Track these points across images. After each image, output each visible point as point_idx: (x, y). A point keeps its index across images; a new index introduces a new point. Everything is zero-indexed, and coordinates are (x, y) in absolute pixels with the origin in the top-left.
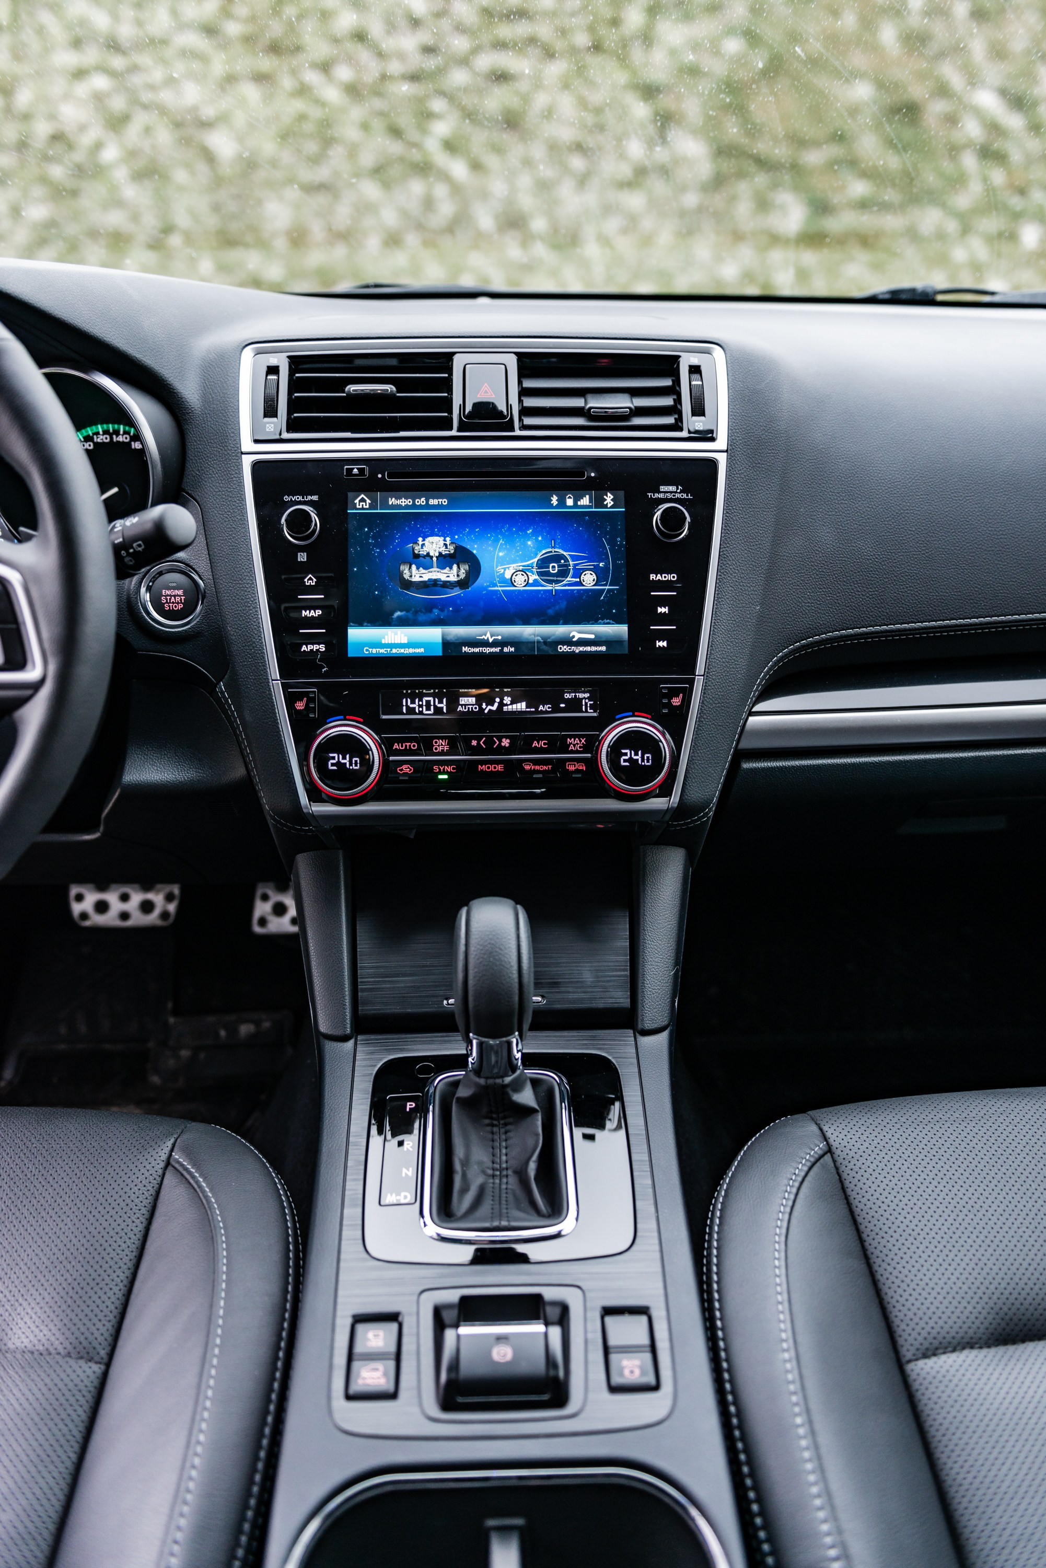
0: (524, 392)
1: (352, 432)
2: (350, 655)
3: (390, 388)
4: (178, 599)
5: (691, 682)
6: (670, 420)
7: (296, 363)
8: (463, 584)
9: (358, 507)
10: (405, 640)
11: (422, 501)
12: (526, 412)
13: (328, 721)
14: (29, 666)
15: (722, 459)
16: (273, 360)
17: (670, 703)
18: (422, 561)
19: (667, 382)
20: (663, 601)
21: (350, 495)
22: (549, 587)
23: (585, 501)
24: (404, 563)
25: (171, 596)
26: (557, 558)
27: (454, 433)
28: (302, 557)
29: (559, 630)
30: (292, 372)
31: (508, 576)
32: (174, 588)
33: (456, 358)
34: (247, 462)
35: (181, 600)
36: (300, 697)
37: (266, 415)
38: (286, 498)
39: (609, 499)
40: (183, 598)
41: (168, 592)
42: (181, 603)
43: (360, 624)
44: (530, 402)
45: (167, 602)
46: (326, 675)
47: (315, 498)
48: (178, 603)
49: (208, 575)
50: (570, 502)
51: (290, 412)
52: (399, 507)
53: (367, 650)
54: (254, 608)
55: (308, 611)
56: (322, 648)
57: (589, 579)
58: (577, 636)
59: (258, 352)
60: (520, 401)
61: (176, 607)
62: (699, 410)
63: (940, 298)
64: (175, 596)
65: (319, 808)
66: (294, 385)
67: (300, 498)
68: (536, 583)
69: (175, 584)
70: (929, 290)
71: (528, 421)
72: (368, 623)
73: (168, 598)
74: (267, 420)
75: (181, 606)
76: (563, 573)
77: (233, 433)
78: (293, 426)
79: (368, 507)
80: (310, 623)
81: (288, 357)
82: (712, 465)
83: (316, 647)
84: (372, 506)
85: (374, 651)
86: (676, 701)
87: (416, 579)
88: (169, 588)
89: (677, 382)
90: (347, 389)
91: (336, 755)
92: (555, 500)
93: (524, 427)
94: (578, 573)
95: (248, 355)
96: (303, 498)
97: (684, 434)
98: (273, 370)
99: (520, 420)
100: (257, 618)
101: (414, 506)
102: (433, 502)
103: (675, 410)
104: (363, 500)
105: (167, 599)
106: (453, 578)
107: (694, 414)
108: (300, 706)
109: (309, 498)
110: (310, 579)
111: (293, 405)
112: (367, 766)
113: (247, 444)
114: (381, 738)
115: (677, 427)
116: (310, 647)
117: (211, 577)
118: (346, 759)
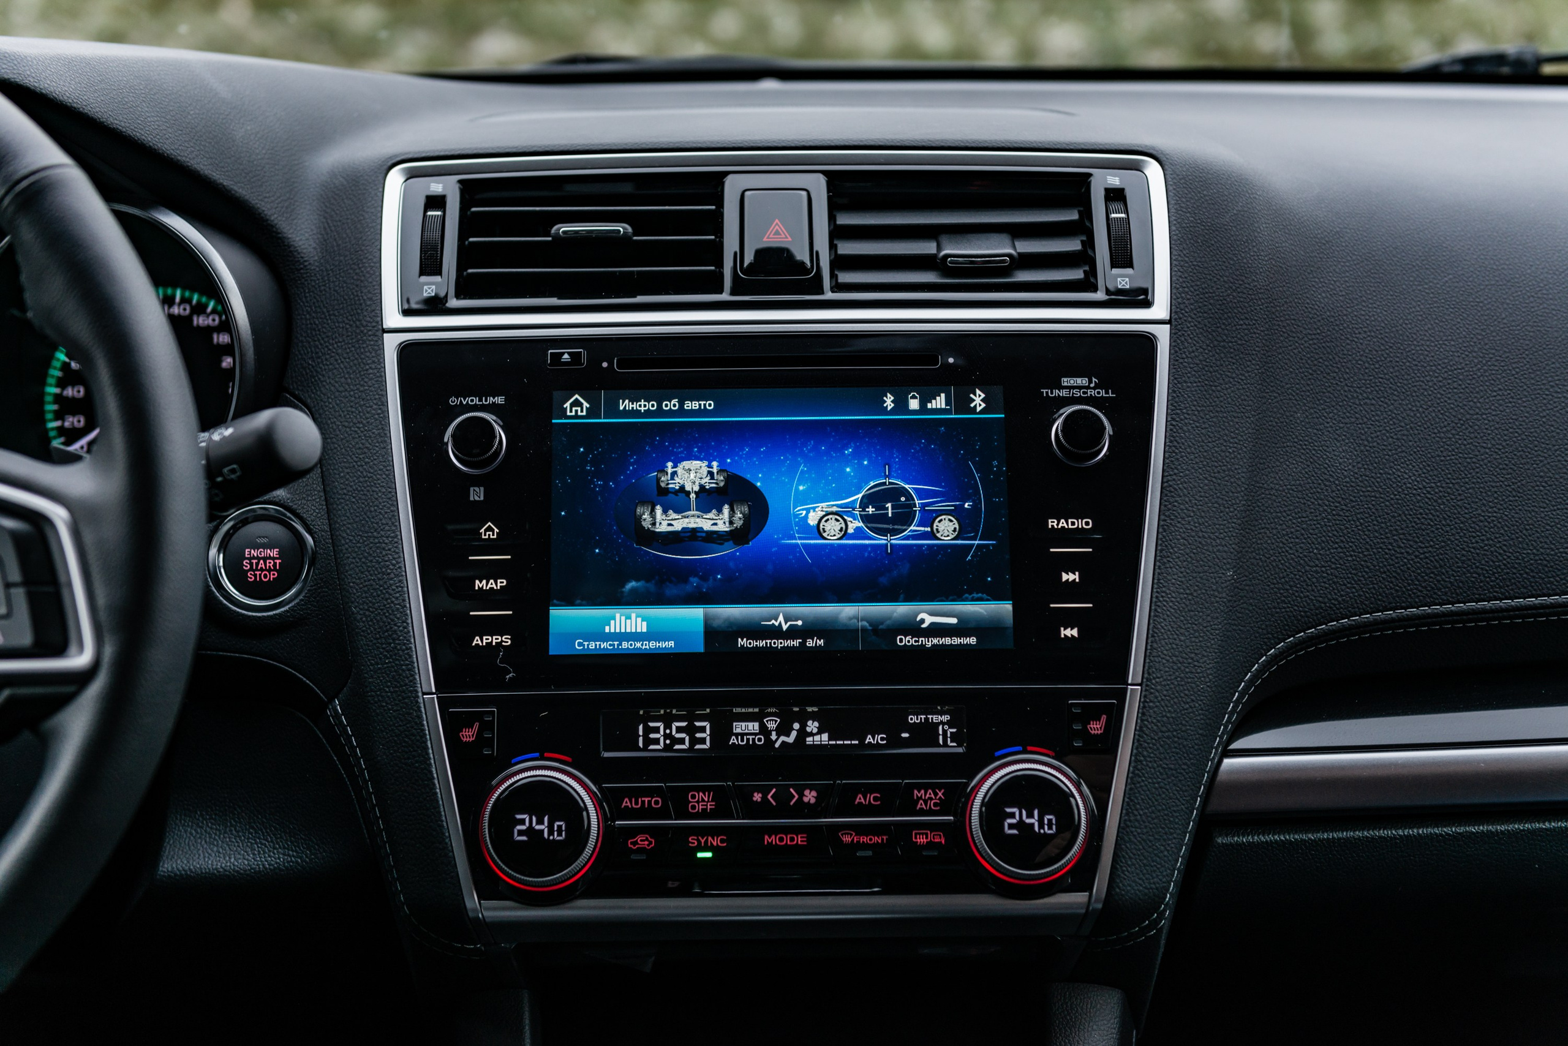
0: (837, 233)
1: (560, 298)
2: (553, 650)
3: (621, 228)
4: (270, 564)
5: (1121, 695)
6: (1077, 274)
7: (471, 190)
8: (737, 536)
9: (568, 414)
10: (643, 627)
11: (673, 404)
12: (840, 263)
13: (513, 761)
14: (73, 648)
15: (1163, 334)
16: (436, 187)
17: (1085, 730)
18: (676, 500)
19: (1073, 215)
20: (1070, 561)
21: (557, 395)
22: (881, 540)
23: (939, 402)
24: (643, 503)
25: (259, 559)
26: (894, 494)
27: (725, 296)
28: (477, 494)
29: (899, 610)
30: (465, 204)
31: (812, 520)
32: (265, 546)
33: (729, 181)
34: (391, 344)
35: (275, 564)
36: (467, 721)
37: (423, 272)
38: (453, 401)
39: (978, 400)
40: (278, 561)
41: (254, 553)
42: (275, 569)
43: (569, 601)
44: (847, 248)
45: (251, 569)
46: (513, 685)
47: (500, 400)
48: (270, 570)
49: (321, 523)
50: (914, 404)
51: (461, 266)
52: (636, 413)
53: (580, 644)
54: (397, 576)
55: (484, 582)
56: (506, 640)
57: (946, 528)
58: (929, 620)
59: (411, 175)
60: (833, 247)
61: (265, 576)
62: (1122, 257)
63: (1548, 69)
64: (265, 559)
65: (493, 913)
66: (468, 225)
67: (476, 401)
68: (859, 534)
69: (265, 540)
70: (1529, 57)
71: (845, 277)
72: (582, 599)
73: (254, 561)
74: (424, 279)
75: (274, 575)
76: (904, 517)
77: (371, 299)
78: (466, 287)
79: (584, 413)
80: (489, 599)
81: (460, 182)
82: (1149, 342)
83: (495, 640)
84: (591, 413)
85: (592, 645)
86: (1096, 728)
87: (663, 528)
88: (256, 547)
89: (1087, 213)
90: (553, 230)
91: (526, 817)
92: (889, 402)
93: (837, 287)
94: (929, 519)
95: (395, 180)
96: (480, 400)
97: (1100, 296)
98: (435, 202)
99: (833, 276)
100: (402, 593)
101: (660, 412)
102: (689, 405)
103: (1085, 258)
104: (577, 403)
105: (251, 564)
106: (722, 527)
107: (1114, 265)
108: (468, 735)
109: (491, 400)
110: (490, 529)
111: (466, 256)
112: (578, 832)
113: (393, 317)
114: (600, 789)
115: (1088, 284)
116: (487, 639)
117: (326, 528)
118: (543, 823)
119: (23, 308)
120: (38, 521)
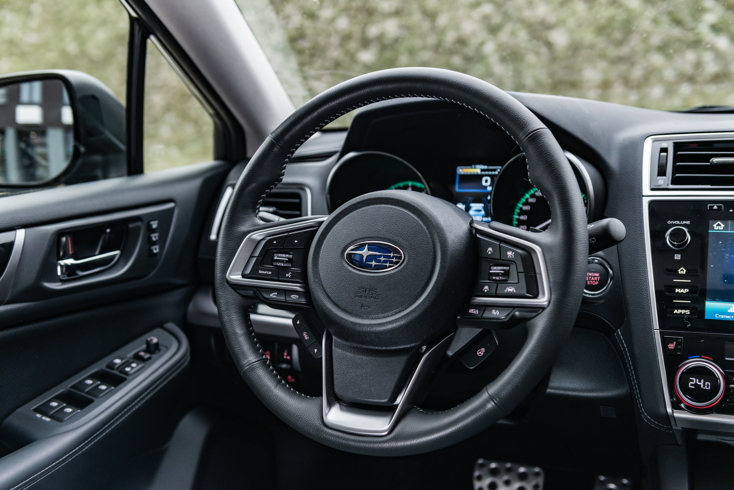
1: (712, 185)
2: (706, 318)
4: (596, 278)
7: (678, 146)
9: (715, 228)
13: (689, 358)
16: (664, 145)
21: (711, 221)
25: (592, 276)
28: (678, 257)
30: (675, 150)
32: (594, 272)
34: (645, 202)
35: (597, 279)
36: (671, 341)
37: (659, 175)
38: (669, 222)
40: (599, 278)
41: (590, 274)
42: (597, 281)
43: (714, 299)
45: (589, 280)
46: (690, 329)
47: (688, 222)
48: (595, 281)
49: (616, 266)
51: (674, 173)
53: (717, 316)
54: (645, 285)
55: (679, 289)
56: (688, 312)
59: (655, 141)
61: (594, 283)
64: (594, 277)
65: (678, 414)
66: (676, 158)
67: (678, 222)
69: (594, 270)
72: (719, 299)
73: (590, 277)
74: (659, 177)
75: (597, 283)
77: (639, 184)
78: (675, 181)
79: (722, 229)
80: (681, 296)
81: (674, 143)
83: (683, 312)
84: (725, 229)
85: (723, 317)
88: (591, 272)
90: (711, 160)
91: (694, 379)
95: (648, 142)
96: (680, 222)
98: (664, 150)
100: (647, 291)
104: (719, 225)
105: (589, 278)
108: (671, 346)
109: (684, 222)
110: (682, 270)
111: (676, 169)
112: (715, 388)
113: (646, 190)
114: (724, 372)
116: (680, 311)
117: (618, 266)
118: (701, 382)
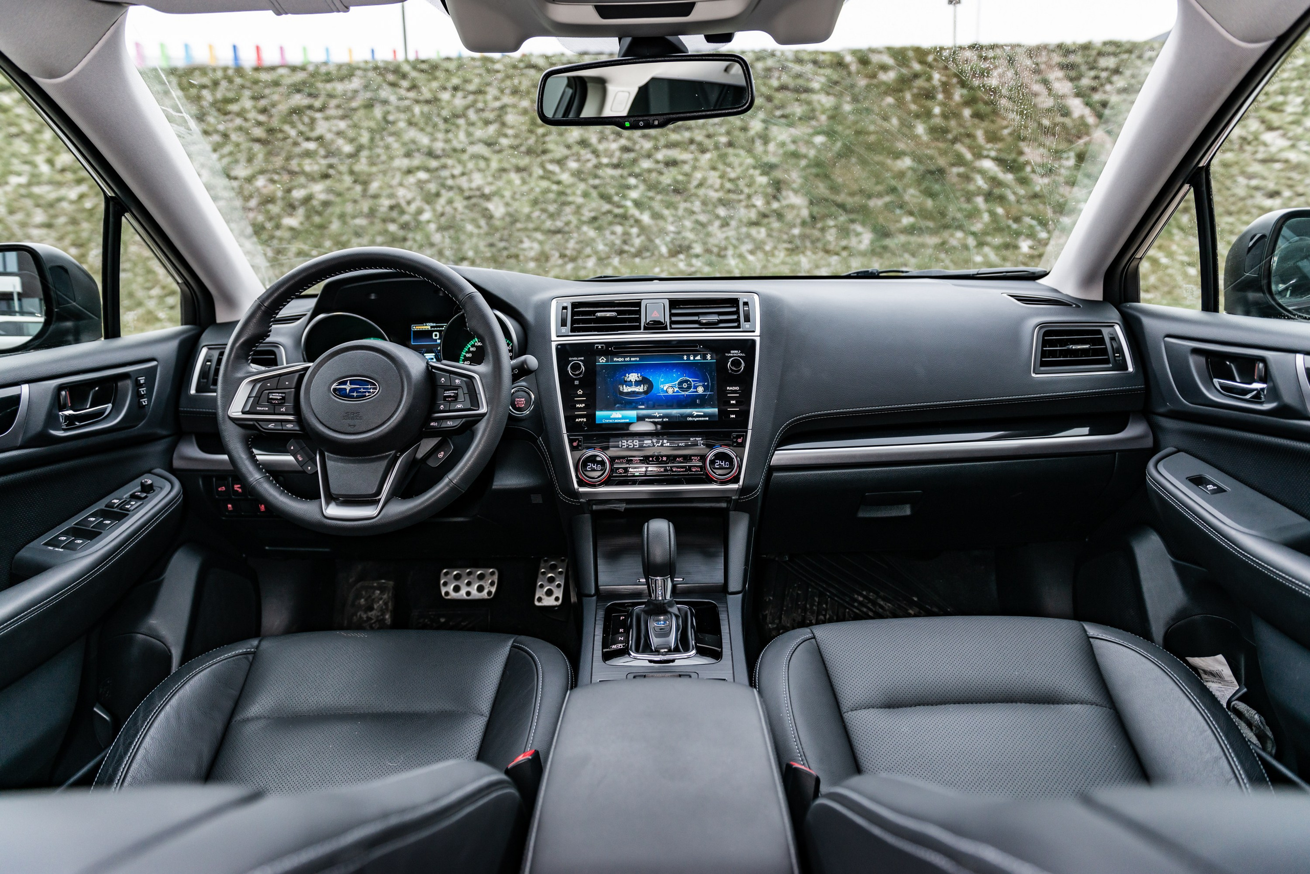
0: (671, 315)
1: (598, 332)
2: (597, 422)
3: (614, 314)
4: (522, 402)
5: (746, 432)
6: (736, 324)
7: (574, 305)
8: (645, 393)
9: (601, 362)
10: (620, 416)
11: (628, 359)
12: (672, 322)
13: (587, 450)
14: (481, 409)
15: (758, 340)
16: (565, 305)
17: (737, 441)
18: (629, 384)
19: (734, 309)
20: (733, 398)
21: (597, 357)
22: (683, 393)
23: (698, 357)
24: (620, 384)
25: (519, 401)
26: (686, 381)
27: (642, 331)
28: (577, 383)
29: (688, 411)
30: (573, 309)
31: (665, 389)
32: (521, 398)
33: (643, 301)
34: (554, 345)
35: (524, 402)
36: (574, 440)
37: (562, 326)
38: (570, 359)
39: (709, 357)
42: (524, 404)
43: (601, 410)
44: (674, 319)
45: (518, 404)
46: (587, 431)
47: (583, 358)
48: (522, 404)
50: (692, 358)
51: (572, 324)
52: (618, 361)
53: (604, 421)
54: (556, 403)
55: (579, 405)
56: (585, 420)
57: (700, 390)
58: (696, 414)
59: (558, 301)
60: (670, 318)
61: (521, 406)
62: (747, 319)
63: (881, 275)
65: (582, 489)
66: (573, 314)
68: (677, 392)
69: (521, 396)
70: (875, 271)
71: (673, 326)
72: (605, 409)
74: (562, 328)
75: (523, 406)
76: (689, 387)
77: (548, 333)
78: (573, 330)
79: (604, 361)
80: (580, 409)
81: (572, 303)
82: (754, 342)
84: (606, 362)
85: (607, 421)
86: (740, 440)
87: (625, 391)
88: (519, 398)
89: (738, 309)
90: (596, 314)
91: (590, 464)
92: (685, 357)
93: (671, 328)
94: (696, 387)
95: (554, 302)
96: (577, 358)
97: (741, 330)
98: (565, 308)
99: (670, 326)
100: (558, 408)
101: (625, 361)
102: (632, 359)
103: (738, 320)
104: (603, 359)
106: (641, 390)
107: (745, 321)
108: (575, 443)
109: (580, 358)
110: (580, 391)
111: (573, 322)
112: (604, 468)
113: (554, 337)
114: (610, 457)
115: (739, 327)
116: (579, 420)
117: (537, 392)
118: (595, 465)
119: (466, 327)
120: (471, 378)
